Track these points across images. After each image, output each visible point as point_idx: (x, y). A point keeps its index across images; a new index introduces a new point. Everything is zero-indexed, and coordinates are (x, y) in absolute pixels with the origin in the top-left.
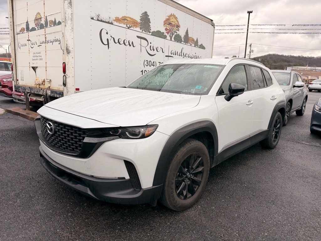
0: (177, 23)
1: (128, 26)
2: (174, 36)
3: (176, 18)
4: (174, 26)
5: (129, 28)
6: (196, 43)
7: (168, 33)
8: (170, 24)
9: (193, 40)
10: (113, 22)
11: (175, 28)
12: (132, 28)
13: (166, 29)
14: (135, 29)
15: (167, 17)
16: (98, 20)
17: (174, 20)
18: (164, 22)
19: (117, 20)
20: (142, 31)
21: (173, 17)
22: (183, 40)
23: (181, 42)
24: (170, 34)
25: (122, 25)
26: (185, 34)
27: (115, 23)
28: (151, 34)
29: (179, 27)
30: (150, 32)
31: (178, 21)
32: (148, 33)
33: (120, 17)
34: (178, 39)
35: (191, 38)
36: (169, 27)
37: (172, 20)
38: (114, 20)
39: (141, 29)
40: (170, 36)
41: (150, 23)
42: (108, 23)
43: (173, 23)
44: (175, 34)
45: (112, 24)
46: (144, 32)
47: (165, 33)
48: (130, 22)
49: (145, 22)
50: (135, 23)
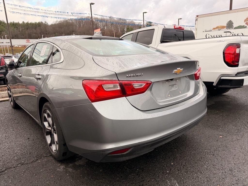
1: (219, 29)
5: (219, 30)
7: (247, 25)
12: (221, 30)
13: (246, 23)
14: (223, 29)
15: (247, 17)
16: (205, 31)
19: (214, 29)
25: (216, 30)
28: (233, 29)
30: (232, 28)
32: (232, 29)
33: (215, 27)
38: (212, 29)
39: (226, 28)
41: (233, 24)
42: (210, 31)
45: (211, 31)
46: (228, 29)
47: (245, 25)
48: (220, 27)
49: (230, 25)
50: (223, 27)
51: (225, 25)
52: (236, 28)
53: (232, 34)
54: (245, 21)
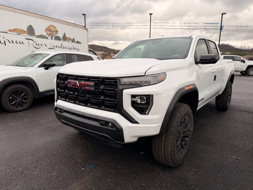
0: (55, 30)
2: (54, 37)
3: (55, 27)
4: (53, 31)
5: (19, 34)
6: (73, 41)
7: (49, 36)
8: (50, 31)
9: (71, 39)
10: (7, 32)
11: (54, 33)
12: (21, 34)
13: (47, 34)
14: (23, 35)
15: (48, 27)
17: (53, 28)
18: (45, 30)
19: (10, 30)
20: (29, 35)
21: (52, 27)
22: (62, 39)
23: (60, 40)
24: (50, 36)
25: (14, 33)
26: (63, 36)
27: (9, 32)
28: (36, 37)
29: (57, 32)
31: (56, 29)
32: (34, 36)
33: (12, 29)
34: (58, 38)
35: (68, 37)
36: (49, 32)
37: (51, 28)
38: (8, 31)
39: (28, 34)
40: (51, 37)
41: (34, 31)
42: (4, 32)
43: (53, 30)
44: (55, 36)
45: (7, 33)
46: (30, 36)
47: (47, 36)
48: (19, 31)
49: (31, 30)
50: (23, 31)
51: (26, 30)
52: (38, 37)
53: (35, 43)
54: (46, 30)
